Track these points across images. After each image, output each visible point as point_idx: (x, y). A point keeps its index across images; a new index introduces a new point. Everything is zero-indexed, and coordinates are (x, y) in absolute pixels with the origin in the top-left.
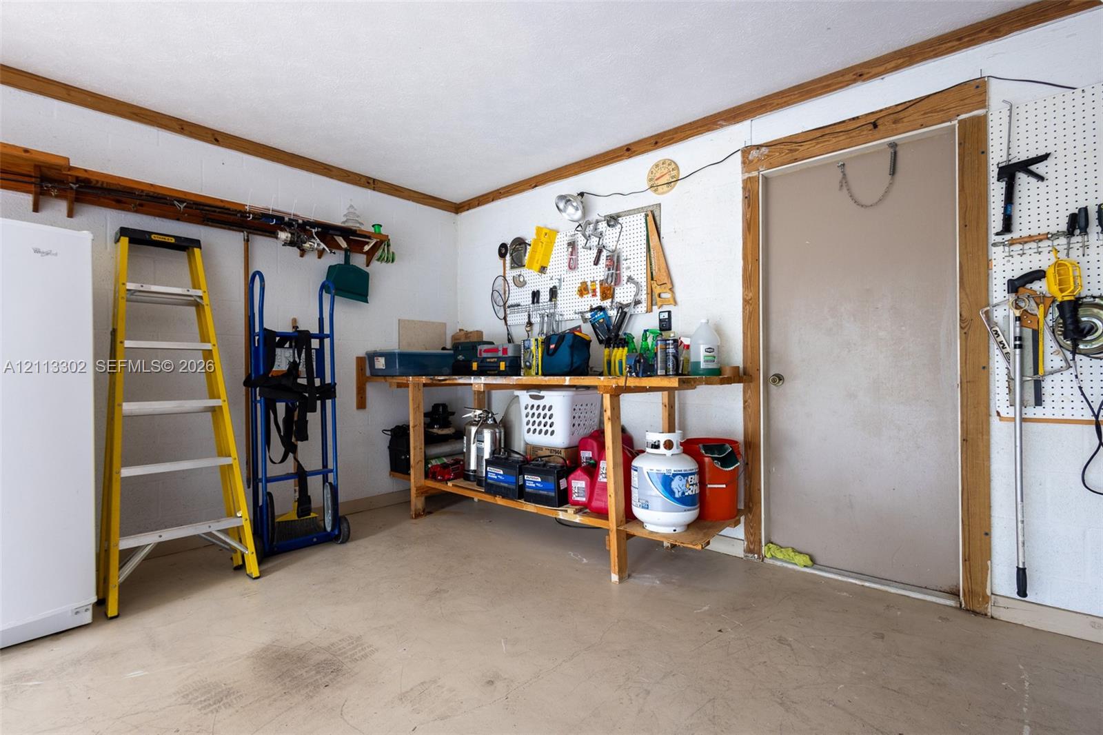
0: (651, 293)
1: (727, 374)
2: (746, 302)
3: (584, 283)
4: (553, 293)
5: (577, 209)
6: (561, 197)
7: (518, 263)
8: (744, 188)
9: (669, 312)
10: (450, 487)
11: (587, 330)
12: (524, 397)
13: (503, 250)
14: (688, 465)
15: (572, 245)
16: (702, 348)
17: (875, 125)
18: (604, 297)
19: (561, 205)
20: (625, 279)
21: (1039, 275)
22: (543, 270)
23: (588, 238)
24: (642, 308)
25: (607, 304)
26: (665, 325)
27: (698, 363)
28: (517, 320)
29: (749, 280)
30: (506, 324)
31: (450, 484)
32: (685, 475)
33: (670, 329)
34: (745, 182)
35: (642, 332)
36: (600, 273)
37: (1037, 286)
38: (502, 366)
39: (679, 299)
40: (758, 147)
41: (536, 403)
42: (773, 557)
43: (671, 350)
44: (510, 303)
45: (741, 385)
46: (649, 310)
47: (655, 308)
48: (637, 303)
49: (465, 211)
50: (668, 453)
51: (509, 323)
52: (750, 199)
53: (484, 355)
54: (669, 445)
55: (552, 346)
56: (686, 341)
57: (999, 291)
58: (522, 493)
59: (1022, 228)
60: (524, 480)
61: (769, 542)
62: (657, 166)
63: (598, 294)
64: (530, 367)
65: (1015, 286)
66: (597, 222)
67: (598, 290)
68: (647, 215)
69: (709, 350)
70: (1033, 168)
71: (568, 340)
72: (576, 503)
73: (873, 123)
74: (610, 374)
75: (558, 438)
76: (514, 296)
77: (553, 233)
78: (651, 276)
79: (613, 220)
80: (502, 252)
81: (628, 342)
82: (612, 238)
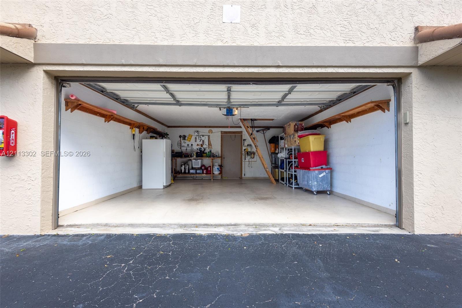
1: (220, 157)
2: (221, 149)
3: (198, 144)
4: (192, 145)
5: (197, 133)
7: (184, 139)
12: (194, 161)
15: (196, 138)
17: (234, 133)
19: (194, 132)
20: (205, 144)
21: (246, 149)
22: (190, 141)
28: (184, 148)
29: (222, 146)
33: (212, 151)
34: (221, 135)
36: (201, 143)
37: (246, 150)
39: (212, 148)
40: (223, 132)
41: (196, 161)
42: (224, 178)
45: (220, 159)
47: (209, 149)
48: (207, 148)
50: (217, 166)
51: (182, 149)
52: (222, 137)
56: (214, 153)
57: (243, 150)
59: (245, 145)
60: (197, 171)
62: (210, 130)
63: (200, 146)
64: (194, 156)
65: (244, 150)
66: (200, 136)
69: (216, 154)
70: (245, 140)
72: (205, 173)
73: (234, 132)
76: (183, 144)
77: (192, 136)
78: (209, 144)
79: (203, 136)
80: (180, 137)
81: (206, 153)
82: (203, 138)
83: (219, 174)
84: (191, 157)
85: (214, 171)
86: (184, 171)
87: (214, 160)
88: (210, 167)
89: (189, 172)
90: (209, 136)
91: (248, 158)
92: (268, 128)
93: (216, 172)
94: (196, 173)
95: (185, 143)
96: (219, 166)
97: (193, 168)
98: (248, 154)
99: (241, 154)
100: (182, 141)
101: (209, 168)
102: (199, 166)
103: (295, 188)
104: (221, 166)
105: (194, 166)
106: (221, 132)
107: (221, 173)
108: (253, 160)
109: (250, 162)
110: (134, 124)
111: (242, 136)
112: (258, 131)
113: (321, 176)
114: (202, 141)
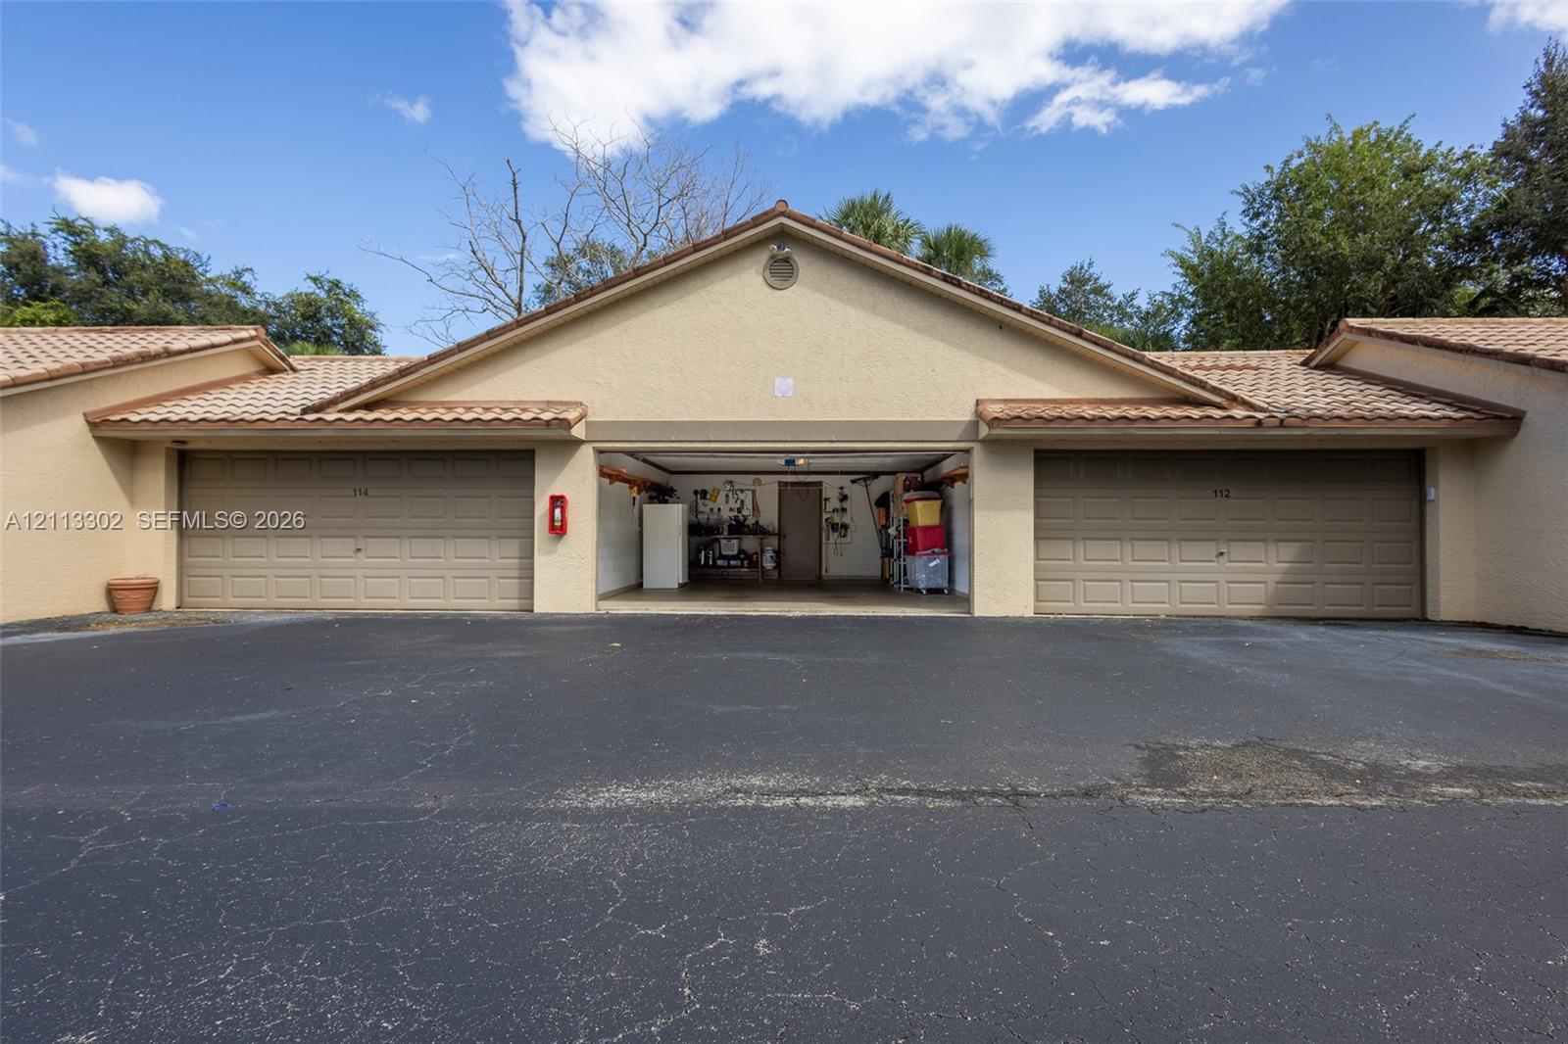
0: (753, 513)
1: (777, 534)
2: (779, 518)
3: (731, 508)
4: (720, 510)
5: (729, 485)
6: (723, 481)
7: (703, 498)
8: (779, 491)
9: (758, 518)
11: (736, 522)
12: (724, 541)
14: (775, 554)
15: (727, 496)
17: (805, 484)
20: (745, 508)
21: (829, 518)
22: (715, 502)
23: (732, 494)
25: (739, 515)
27: (766, 531)
28: (703, 517)
29: (780, 512)
33: (760, 523)
35: (751, 523)
36: (738, 505)
37: (829, 520)
39: (760, 515)
40: (782, 482)
41: (727, 542)
43: (761, 528)
45: (779, 536)
47: (754, 517)
48: (749, 515)
49: (675, 474)
52: (780, 494)
56: (765, 526)
57: (824, 521)
59: (827, 510)
60: (730, 563)
62: (756, 479)
64: (724, 533)
66: (736, 490)
67: (736, 510)
68: (752, 492)
69: (770, 528)
70: (828, 499)
76: (701, 508)
77: (719, 491)
78: (754, 509)
79: (742, 491)
80: (696, 492)
81: (748, 526)
82: (742, 496)
83: (775, 568)
84: (719, 534)
85: (764, 562)
86: (705, 561)
87: (765, 541)
88: (756, 553)
89: (714, 565)
90: (754, 492)
91: (834, 536)
92: (875, 475)
93: (769, 565)
94: (729, 566)
95: (705, 507)
96: (774, 552)
97: (722, 557)
98: (833, 529)
99: (821, 529)
100: (700, 502)
101: (755, 556)
102: (735, 552)
103: (905, 589)
104: (778, 554)
105: (723, 553)
106: (779, 482)
107: (778, 566)
108: (843, 540)
109: (838, 545)
110: (635, 481)
111: (821, 490)
112: (853, 482)
113: (931, 565)
114: (739, 501)
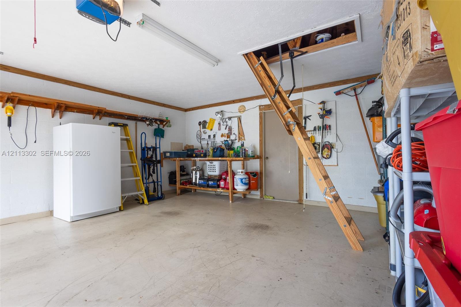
0: (239, 137)
1: (256, 157)
2: (260, 140)
3: (222, 134)
4: (214, 136)
5: (221, 115)
6: (216, 112)
7: (204, 127)
8: (259, 115)
9: (243, 142)
10: (188, 187)
11: (223, 146)
12: (208, 163)
13: (200, 124)
14: (246, 176)
16: (250, 151)
18: (227, 138)
19: (217, 114)
20: (233, 133)
22: (211, 130)
23: (223, 122)
24: (237, 141)
25: (228, 139)
26: (243, 145)
27: (249, 154)
28: (204, 143)
29: (261, 135)
30: (201, 144)
31: (188, 186)
32: (245, 178)
33: (244, 146)
34: (259, 113)
35: (237, 147)
36: (227, 131)
38: (202, 155)
39: (245, 139)
40: (262, 106)
41: (211, 164)
42: (266, 198)
43: (244, 151)
44: (202, 138)
45: (259, 159)
46: (239, 141)
47: (240, 141)
48: (236, 139)
49: (188, 111)
50: (242, 174)
51: (202, 143)
52: (261, 117)
53: (197, 152)
54: (242, 172)
55: (215, 150)
56: (247, 149)
58: (208, 186)
59: (307, 129)
60: (209, 183)
61: (265, 195)
62: (240, 106)
63: (226, 137)
64: (209, 156)
66: (226, 119)
67: (226, 136)
68: (238, 118)
69: (252, 151)
70: (309, 117)
71: (219, 149)
72: (221, 187)
74: (229, 157)
75: (217, 173)
77: (214, 120)
78: (239, 133)
79: (230, 119)
81: (233, 149)
84: (205, 156)
95: (205, 134)
108: (327, 162)
111: (301, 109)
